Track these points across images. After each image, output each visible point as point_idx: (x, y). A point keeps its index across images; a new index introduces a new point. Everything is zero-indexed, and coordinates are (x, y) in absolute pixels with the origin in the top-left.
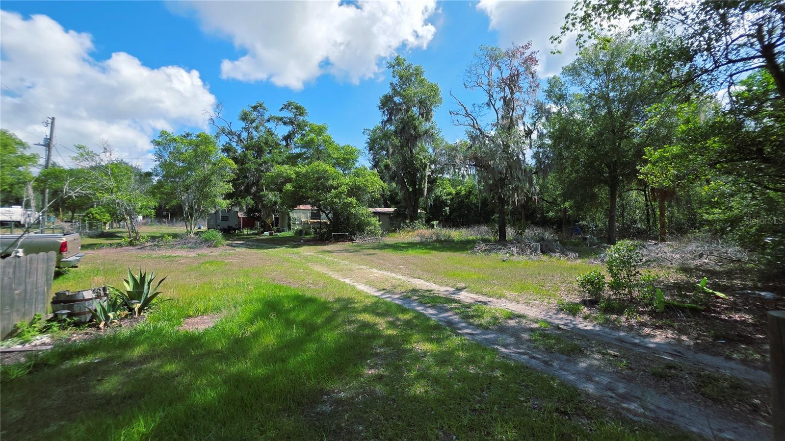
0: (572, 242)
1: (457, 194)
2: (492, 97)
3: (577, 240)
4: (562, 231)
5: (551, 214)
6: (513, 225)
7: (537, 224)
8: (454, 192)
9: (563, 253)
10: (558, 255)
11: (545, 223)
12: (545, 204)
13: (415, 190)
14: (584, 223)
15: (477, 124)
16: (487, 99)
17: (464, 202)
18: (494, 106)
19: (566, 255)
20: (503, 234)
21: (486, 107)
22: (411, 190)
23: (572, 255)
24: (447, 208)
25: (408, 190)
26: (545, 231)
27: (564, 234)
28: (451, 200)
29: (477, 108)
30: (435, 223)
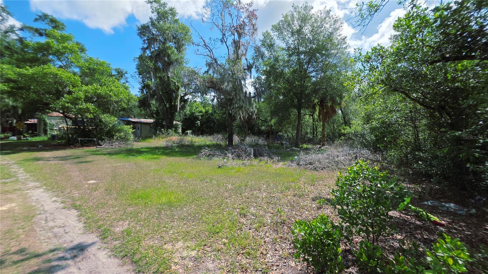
0: (275, 146)
1: (206, 112)
2: (225, 35)
3: (278, 145)
4: (269, 138)
5: (263, 128)
6: (238, 134)
7: (254, 134)
8: (204, 111)
9: (270, 157)
10: (266, 158)
11: (259, 133)
12: (260, 122)
13: (171, 106)
14: (281, 134)
15: (213, 54)
16: (220, 37)
17: (210, 118)
18: (226, 43)
19: (272, 159)
20: (231, 140)
21: (220, 43)
22: (168, 106)
23: (276, 158)
24: (199, 122)
25: (165, 105)
26: (259, 139)
27: (271, 141)
28: (202, 116)
29: (213, 42)
30: (189, 132)
